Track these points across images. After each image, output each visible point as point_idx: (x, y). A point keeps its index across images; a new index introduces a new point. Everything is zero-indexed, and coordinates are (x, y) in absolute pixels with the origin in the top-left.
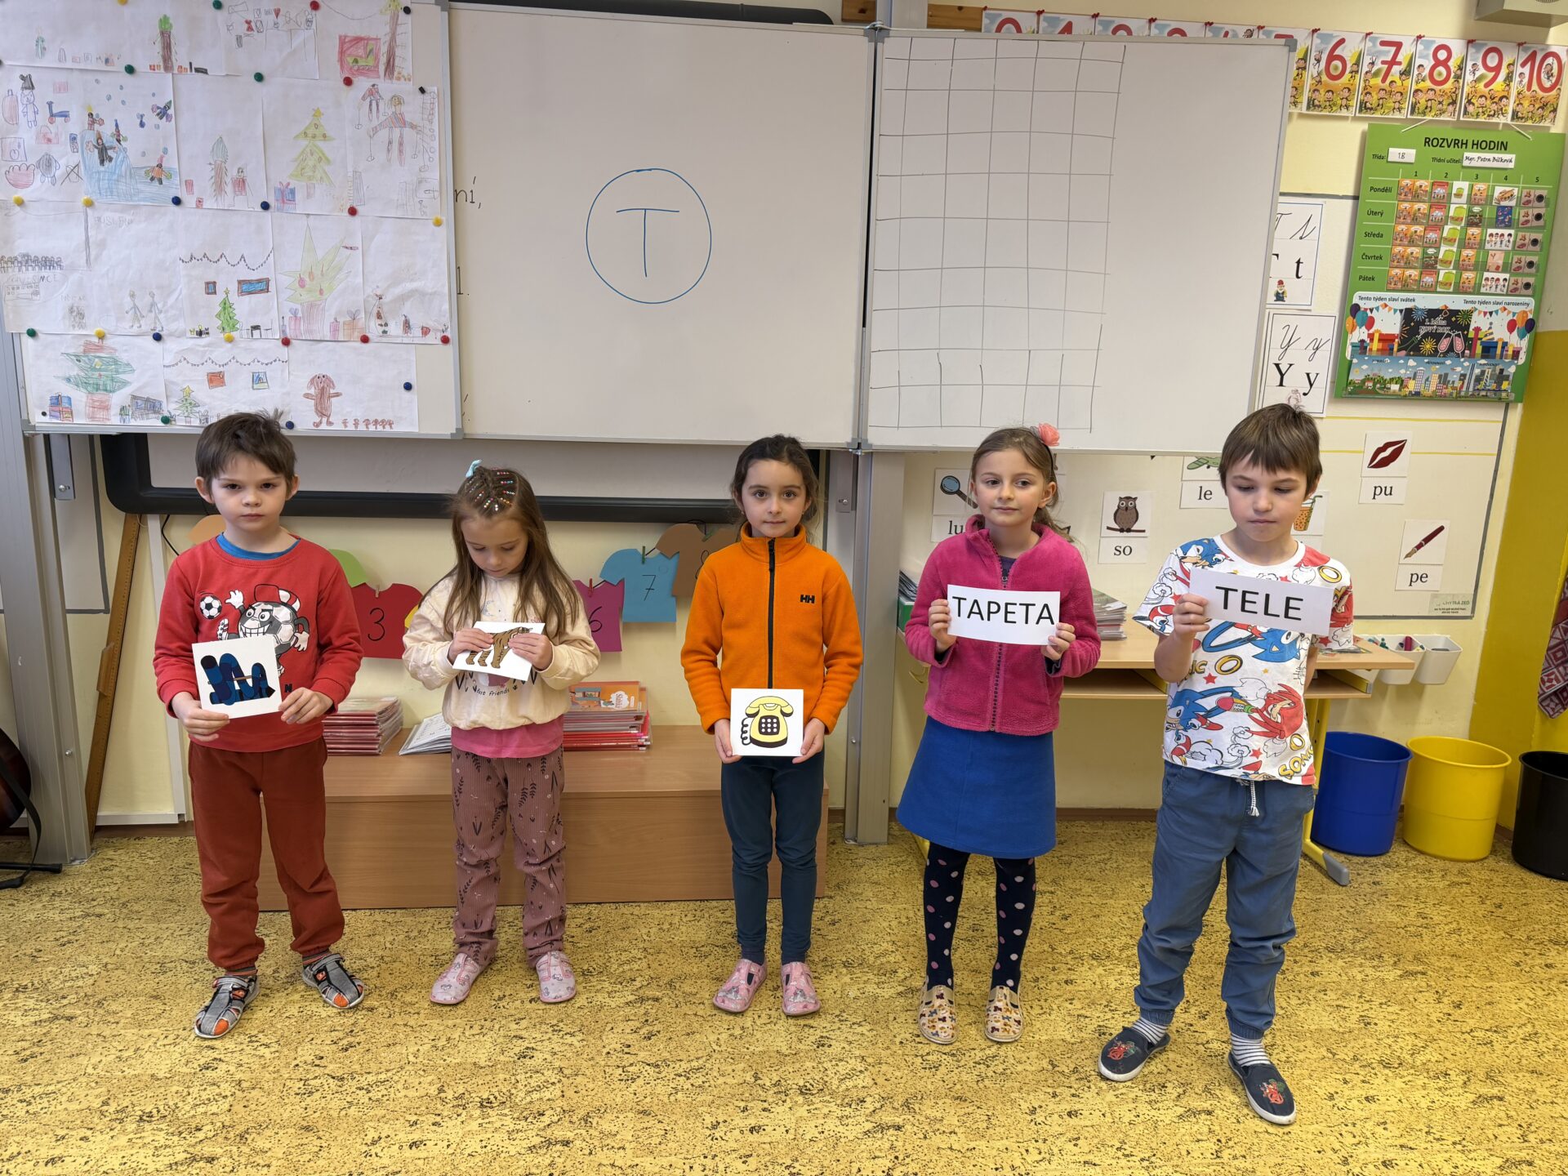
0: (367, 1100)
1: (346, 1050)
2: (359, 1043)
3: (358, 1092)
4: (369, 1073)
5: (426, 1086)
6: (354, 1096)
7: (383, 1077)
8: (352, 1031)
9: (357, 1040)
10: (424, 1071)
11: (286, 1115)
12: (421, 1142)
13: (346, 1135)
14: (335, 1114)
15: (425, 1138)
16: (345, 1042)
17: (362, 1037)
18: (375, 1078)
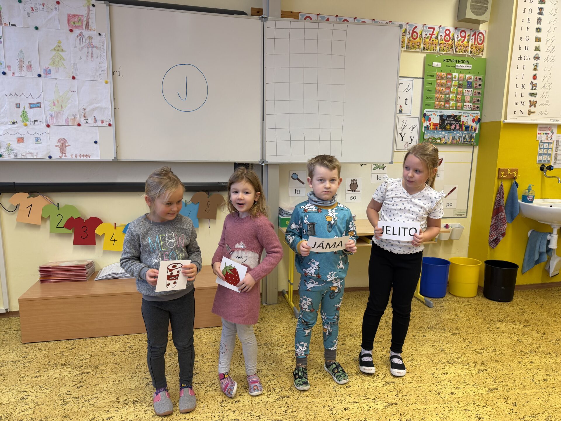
0: (88, 405)
1: (79, 388)
2: (84, 385)
3: (85, 402)
4: (89, 395)
5: (112, 398)
6: (83, 404)
7: (94, 396)
8: (81, 381)
9: (83, 384)
10: (110, 393)
11: (56, 413)
12: (111, 417)
13: (81, 417)
14: (76, 411)
15: (112, 416)
16: (78, 385)
17: (85, 383)
18: (91, 397)
